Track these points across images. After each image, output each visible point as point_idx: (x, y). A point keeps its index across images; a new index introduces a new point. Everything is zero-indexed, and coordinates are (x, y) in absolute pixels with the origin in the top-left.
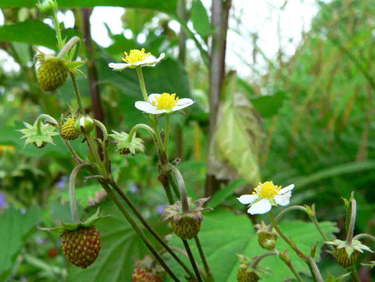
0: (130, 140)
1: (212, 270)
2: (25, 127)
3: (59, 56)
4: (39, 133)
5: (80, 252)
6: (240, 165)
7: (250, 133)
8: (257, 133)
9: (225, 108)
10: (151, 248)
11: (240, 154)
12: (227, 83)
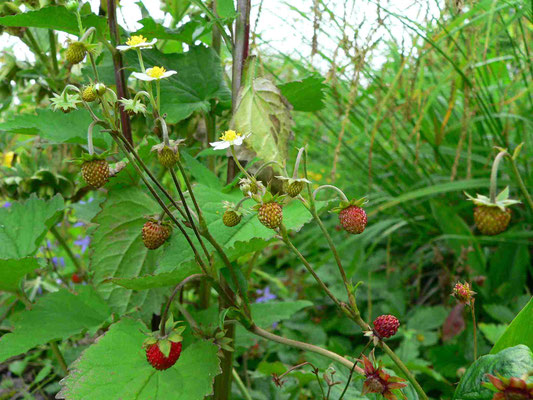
0: (135, 104)
1: (205, 214)
2: (53, 97)
3: (81, 40)
4: (66, 101)
5: (94, 175)
6: (259, 148)
7: (274, 118)
8: (282, 120)
9: (244, 92)
10: (150, 188)
11: (259, 138)
12: (247, 68)
